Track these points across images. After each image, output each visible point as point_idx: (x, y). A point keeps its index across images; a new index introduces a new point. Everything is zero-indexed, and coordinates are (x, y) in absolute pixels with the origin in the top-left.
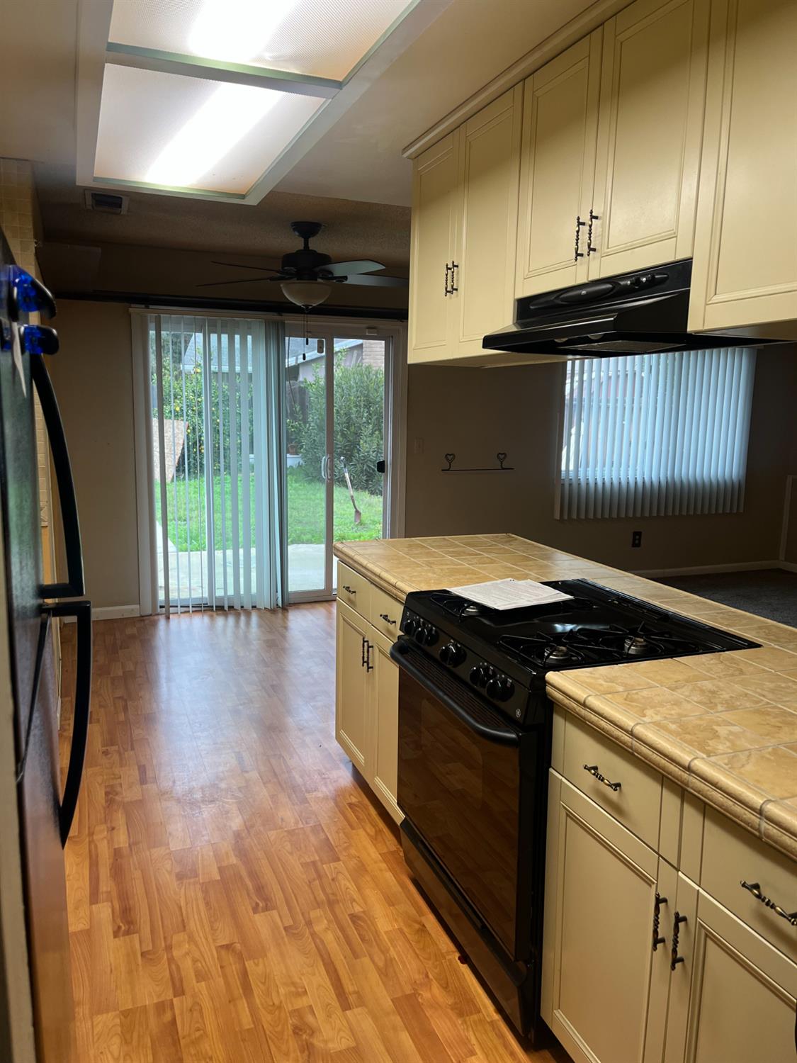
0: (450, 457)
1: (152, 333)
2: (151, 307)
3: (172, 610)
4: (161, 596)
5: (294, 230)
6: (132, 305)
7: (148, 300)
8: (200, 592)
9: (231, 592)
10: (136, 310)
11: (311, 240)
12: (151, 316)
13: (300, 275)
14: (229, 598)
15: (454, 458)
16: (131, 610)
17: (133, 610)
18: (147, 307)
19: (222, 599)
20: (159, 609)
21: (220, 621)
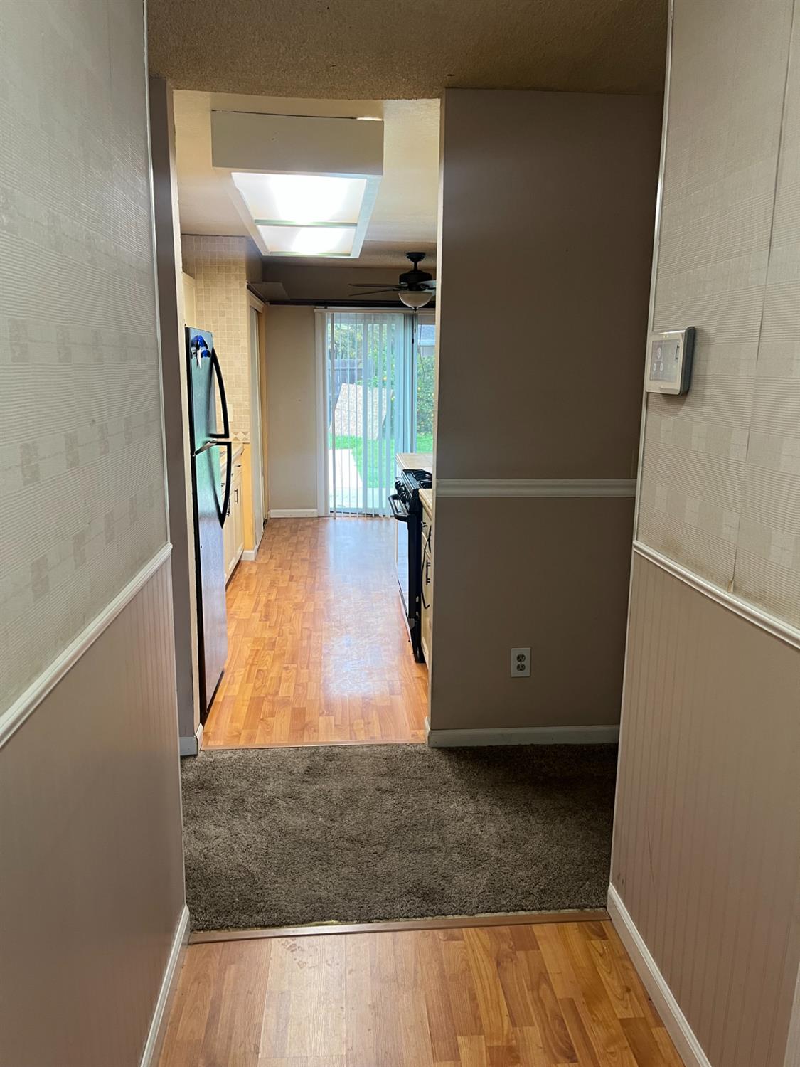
1: (329, 325)
2: (329, 307)
3: (337, 514)
4: (331, 505)
5: (408, 257)
6: (317, 307)
7: (326, 303)
8: (356, 504)
9: (377, 506)
10: (318, 310)
11: (419, 263)
12: (328, 315)
13: (411, 288)
14: (375, 510)
16: (312, 512)
17: (313, 512)
18: (326, 308)
19: (371, 510)
20: (330, 513)
21: (369, 522)
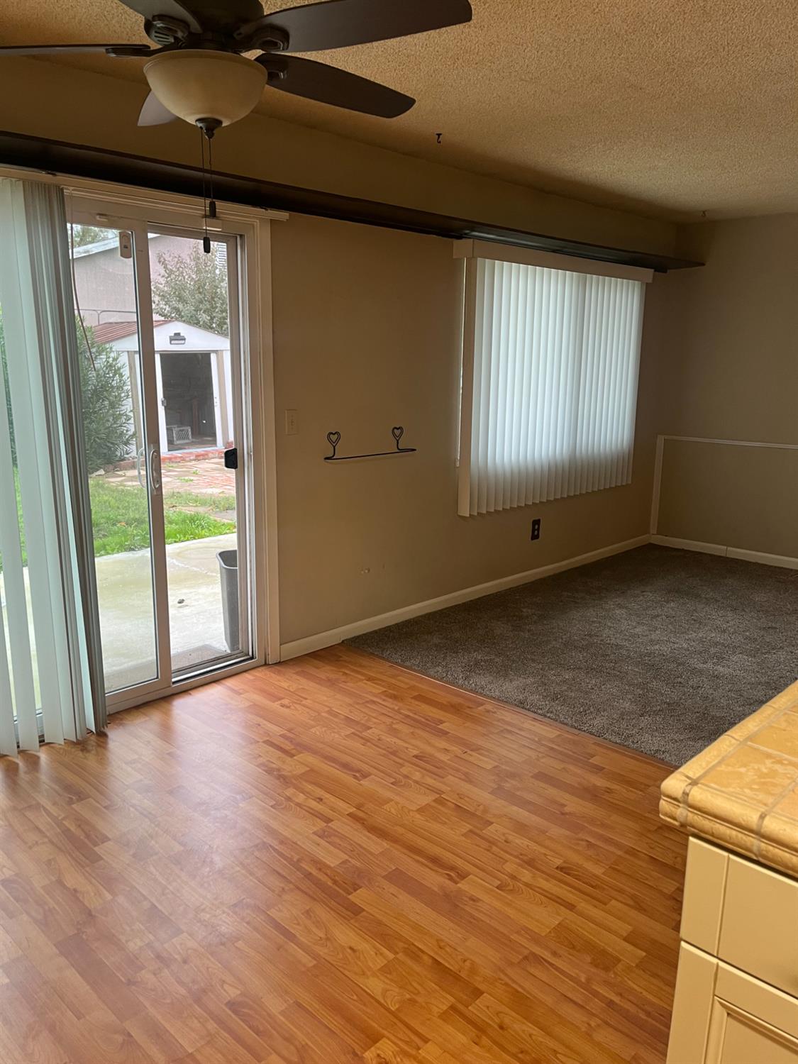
0: (334, 438)
15: (338, 439)
